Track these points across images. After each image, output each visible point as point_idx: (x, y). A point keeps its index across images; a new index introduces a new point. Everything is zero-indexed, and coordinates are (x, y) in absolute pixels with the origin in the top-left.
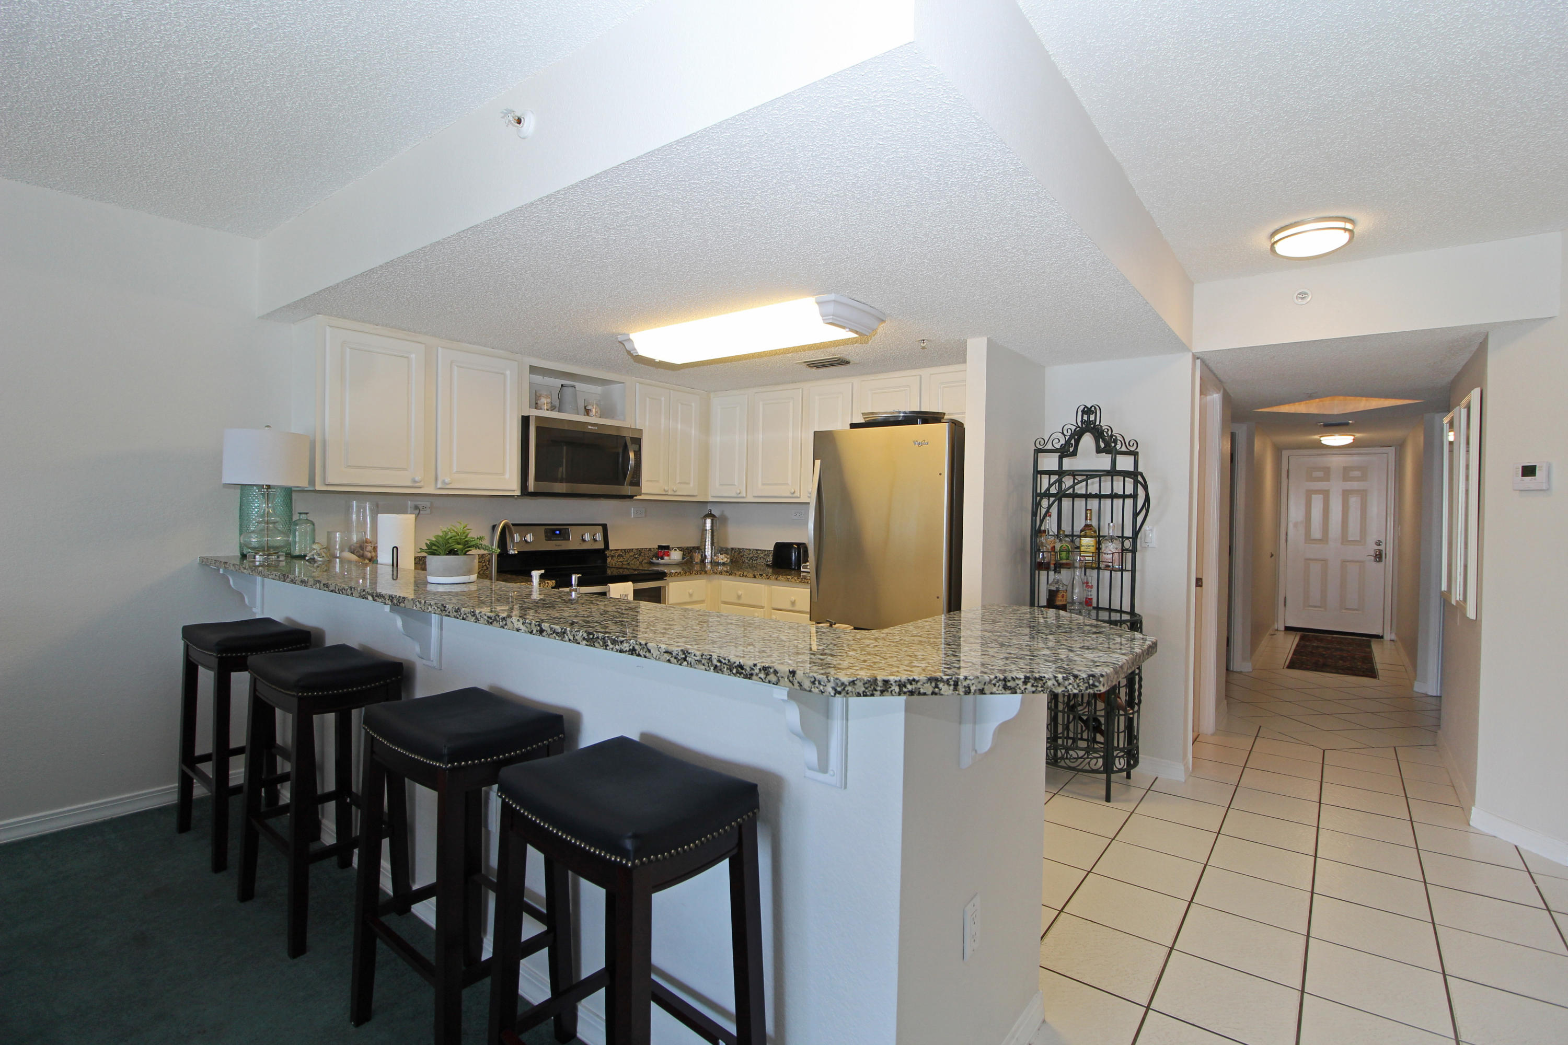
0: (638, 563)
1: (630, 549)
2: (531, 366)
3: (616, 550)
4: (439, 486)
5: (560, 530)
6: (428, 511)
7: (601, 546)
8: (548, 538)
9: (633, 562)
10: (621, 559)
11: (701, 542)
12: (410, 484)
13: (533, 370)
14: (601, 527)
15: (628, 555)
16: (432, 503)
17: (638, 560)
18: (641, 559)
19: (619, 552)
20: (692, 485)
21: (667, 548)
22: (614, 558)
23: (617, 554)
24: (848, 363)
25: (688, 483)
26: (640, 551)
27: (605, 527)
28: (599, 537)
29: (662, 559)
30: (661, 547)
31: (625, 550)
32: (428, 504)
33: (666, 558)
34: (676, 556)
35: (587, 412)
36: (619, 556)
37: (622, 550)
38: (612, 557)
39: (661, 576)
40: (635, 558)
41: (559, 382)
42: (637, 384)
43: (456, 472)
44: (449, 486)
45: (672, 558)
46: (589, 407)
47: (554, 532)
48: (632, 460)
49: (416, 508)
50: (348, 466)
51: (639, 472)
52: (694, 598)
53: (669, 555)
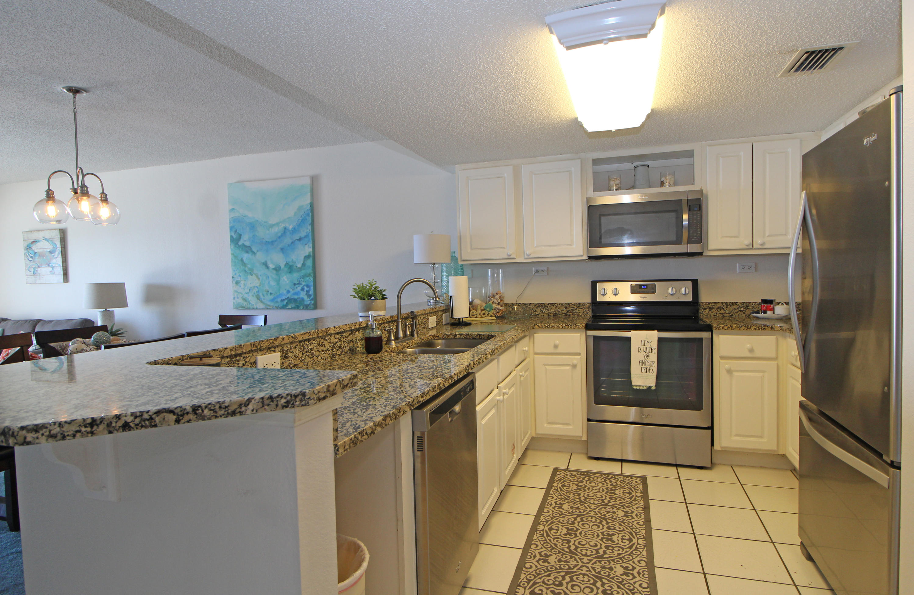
0: (744, 316)
1: (733, 303)
2: (593, 159)
4: (526, 257)
5: (646, 285)
6: (546, 273)
7: (689, 298)
8: (633, 291)
9: (737, 315)
10: (722, 311)
12: (506, 257)
13: (596, 162)
14: (690, 283)
15: (730, 309)
16: (548, 268)
17: (744, 313)
18: (748, 312)
19: (718, 305)
20: (790, 236)
21: (771, 302)
22: (713, 310)
24: (841, 48)
25: (786, 235)
26: (747, 305)
27: (695, 283)
28: (685, 290)
29: (765, 312)
30: (765, 301)
31: (726, 303)
32: (546, 269)
33: (768, 312)
34: (780, 310)
35: (662, 184)
36: (718, 308)
37: (722, 303)
38: (710, 309)
39: (709, 328)
40: (740, 311)
41: (632, 165)
42: (707, 147)
43: (537, 246)
44: (531, 256)
45: (776, 312)
46: (663, 179)
47: (640, 286)
48: (685, 220)
49: (537, 271)
50: (472, 249)
51: (699, 230)
52: (757, 354)
53: (773, 310)
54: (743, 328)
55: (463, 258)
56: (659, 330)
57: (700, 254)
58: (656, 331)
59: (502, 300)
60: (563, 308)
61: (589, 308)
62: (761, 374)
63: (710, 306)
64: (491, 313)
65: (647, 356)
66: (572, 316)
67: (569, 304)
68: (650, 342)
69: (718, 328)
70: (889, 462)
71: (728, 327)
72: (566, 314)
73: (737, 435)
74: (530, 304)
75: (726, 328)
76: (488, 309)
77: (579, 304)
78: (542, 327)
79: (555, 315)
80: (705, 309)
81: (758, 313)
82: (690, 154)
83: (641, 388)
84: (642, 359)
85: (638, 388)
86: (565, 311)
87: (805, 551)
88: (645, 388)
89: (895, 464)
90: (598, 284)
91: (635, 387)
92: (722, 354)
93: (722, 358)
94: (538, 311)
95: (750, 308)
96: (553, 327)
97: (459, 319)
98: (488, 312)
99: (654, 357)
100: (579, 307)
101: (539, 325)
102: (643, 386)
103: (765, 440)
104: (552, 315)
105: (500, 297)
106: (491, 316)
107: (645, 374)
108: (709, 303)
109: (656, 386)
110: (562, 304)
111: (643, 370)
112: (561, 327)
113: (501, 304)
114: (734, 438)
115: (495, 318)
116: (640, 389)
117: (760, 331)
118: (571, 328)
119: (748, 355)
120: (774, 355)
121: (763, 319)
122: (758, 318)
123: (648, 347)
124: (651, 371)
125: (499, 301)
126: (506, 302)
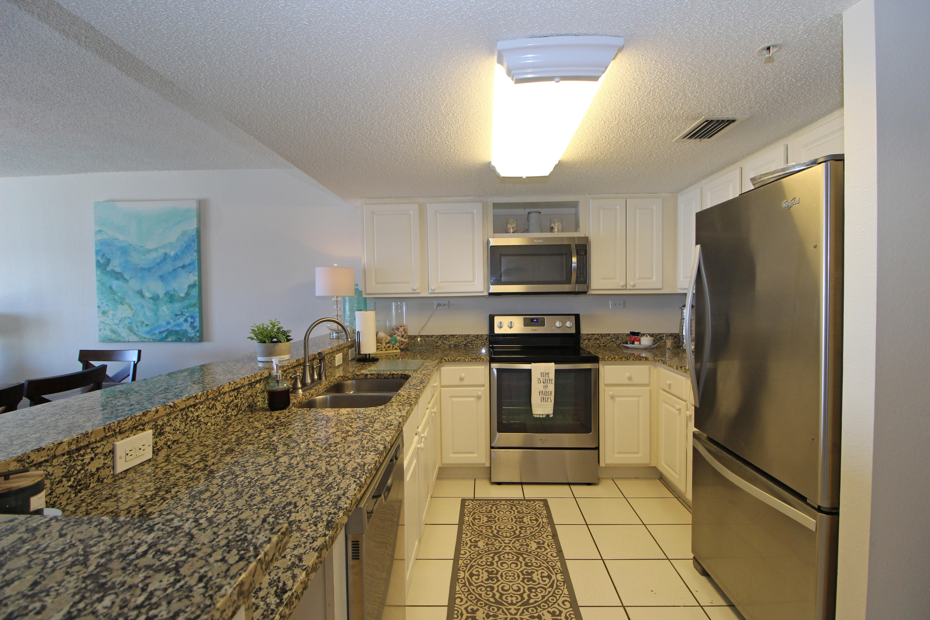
1: (607, 334)
2: (494, 204)
3: (593, 334)
4: (430, 292)
5: (537, 319)
6: (447, 307)
7: (573, 331)
8: (526, 324)
9: (610, 344)
10: (598, 342)
11: (680, 330)
12: (412, 292)
13: (496, 206)
14: (574, 317)
15: (604, 339)
16: (449, 302)
17: (615, 343)
18: (618, 342)
19: (595, 336)
20: (654, 279)
21: (637, 334)
22: (591, 341)
23: (594, 338)
24: (733, 121)
25: (651, 278)
26: (617, 336)
27: (577, 317)
28: (570, 324)
29: (633, 343)
30: (633, 334)
31: (601, 334)
32: (447, 303)
33: (636, 343)
34: (646, 341)
35: (552, 229)
36: (595, 339)
37: (598, 334)
38: (589, 340)
39: (595, 360)
40: (612, 341)
41: (526, 211)
42: (591, 200)
43: (441, 282)
44: (435, 292)
45: (642, 343)
46: (552, 225)
47: (532, 320)
48: (574, 263)
49: (439, 305)
50: (377, 283)
51: (585, 272)
52: (635, 381)
53: (639, 341)
54: (624, 359)
55: (368, 292)
56: (556, 362)
57: (585, 293)
58: (553, 364)
59: (405, 333)
60: (463, 339)
61: (486, 339)
62: (637, 399)
63: (589, 337)
64: (396, 346)
65: (546, 387)
66: (471, 347)
67: (468, 336)
68: (548, 374)
69: (603, 359)
70: (817, 507)
71: (612, 359)
72: (465, 345)
73: (618, 453)
74: (432, 336)
75: (610, 359)
76: (393, 342)
77: (478, 335)
78: (449, 361)
79: (455, 346)
80: (585, 340)
81: (627, 343)
82: (575, 205)
83: (541, 416)
84: (542, 389)
85: (538, 416)
86: (465, 343)
87: (699, 568)
88: (544, 416)
89: (822, 509)
90: (496, 318)
91: (536, 416)
92: (606, 382)
93: (606, 385)
94: (440, 342)
95: (620, 338)
96: (459, 360)
97: (366, 355)
98: (393, 345)
99: (551, 387)
100: (477, 338)
101: (446, 358)
102: (542, 415)
103: (640, 455)
104: (453, 346)
105: (404, 330)
106: (396, 349)
107: (544, 403)
108: (588, 335)
109: (554, 413)
110: (462, 336)
111: (543, 399)
112: (467, 360)
113: (405, 336)
114: (617, 455)
115: (399, 351)
116: (539, 418)
117: (637, 362)
118: (476, 361)
119: (627, 382)
120: (647, 382)
121: (632, 348)
122: (628, 348)
123: (547, 378)
124: (549, 400)
125: (403, 333)
126: (410, 333)
